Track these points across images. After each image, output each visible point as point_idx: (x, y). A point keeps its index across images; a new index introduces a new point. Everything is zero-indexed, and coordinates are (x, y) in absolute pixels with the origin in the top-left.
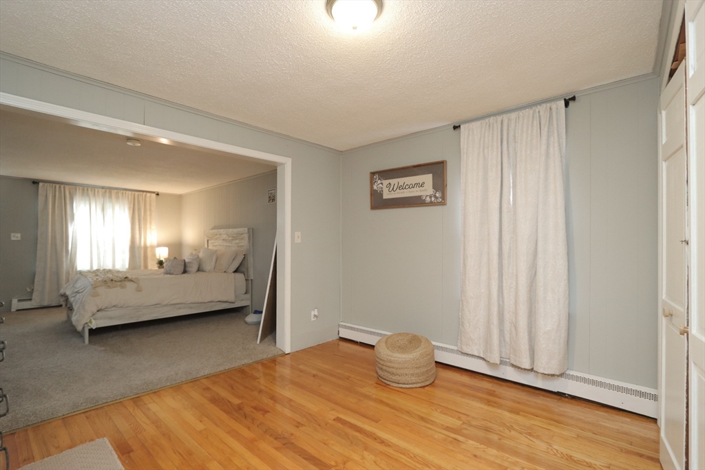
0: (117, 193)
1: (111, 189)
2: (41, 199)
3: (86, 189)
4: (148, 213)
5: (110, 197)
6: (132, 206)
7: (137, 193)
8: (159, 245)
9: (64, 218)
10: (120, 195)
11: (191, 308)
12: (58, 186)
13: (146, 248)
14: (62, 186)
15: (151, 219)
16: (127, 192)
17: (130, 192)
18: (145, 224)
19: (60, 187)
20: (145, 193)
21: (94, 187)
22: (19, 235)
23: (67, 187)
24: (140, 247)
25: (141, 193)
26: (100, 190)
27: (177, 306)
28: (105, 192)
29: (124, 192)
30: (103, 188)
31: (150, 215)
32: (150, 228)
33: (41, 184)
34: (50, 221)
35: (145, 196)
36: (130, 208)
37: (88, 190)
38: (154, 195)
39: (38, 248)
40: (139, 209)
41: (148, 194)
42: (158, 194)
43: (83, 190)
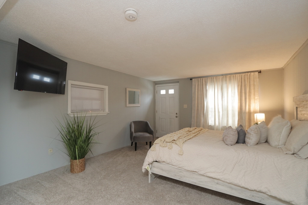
0: (230, 78)
1: (226, 75)
2: (193, 87)
3: (212, 78)
4: (252, 88)
5: (226, 80)
6: (240, 84)
7: (243, 75)
8: (261, 112)
9: (202, 96)
10: (232, 78)
12: (200, 79)
13: (250, 113)
14: (202, 79)
15: (254, 92)
16: (237, 75)
17: (239, 75)
18: (250, 96)
19: (201, 79)
20: (249, 73)
21: (217, 76)
22: (186, 105)
23: (204, 79)
24: (245, 112)
25: (247, 74)
26: (220, 77)
28: (223, 78)
29: (235, 75)
30: (222, 75)
31: (254, 89)
32: (254, 98)
33: (193, 80)
34: (196, 98)
35: (250, 75)
36: (238, 86)
37: (213, 78)
38: (257, 73)
39: (193, 112)
40: (245, 85)
41: (252, 74)
42: (260, 72)
43: (211, 79)
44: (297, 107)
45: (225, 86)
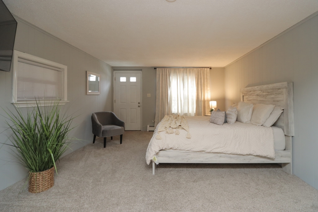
0: (190, 70)
1: (186, 68)
2: (157, 76)
3: (175, 69)
4: (206, 80)
5: (186, 73)
6: (197, 77)
7: (199, 69)
8: (211, 100)
9: (166, 85)
10: (191, 71)
11: (231, 157)
12: (164, 69)
13: (204, 101)
14: (165, 69)
15: (207, 84)
16: (195, 69)
17: (196, 69)
18: (204, 87)
19: (164, 70)
20: (204, 68)
21: (179, 68)
22: (150, 94)
23: (167, 69)
24: (201, 101)
25: (202, 69)
26: (182, 69)
27: (219, 155)
28: (184, 70)
29: (193, 69)
30: (183, 68)
31: (207, 81)
32: (207, 89)
33: (157, 69)
34: (161, 87)
35: (204, 70)
36: (196, 78)
37: (176, 70)
38: (209, 69)
39: (157, 101)
40: (201, 78)
41: (206, 69)
42: (211, 68)
43: (174, 70)
44: (243, 96)
45: (185, 77)
